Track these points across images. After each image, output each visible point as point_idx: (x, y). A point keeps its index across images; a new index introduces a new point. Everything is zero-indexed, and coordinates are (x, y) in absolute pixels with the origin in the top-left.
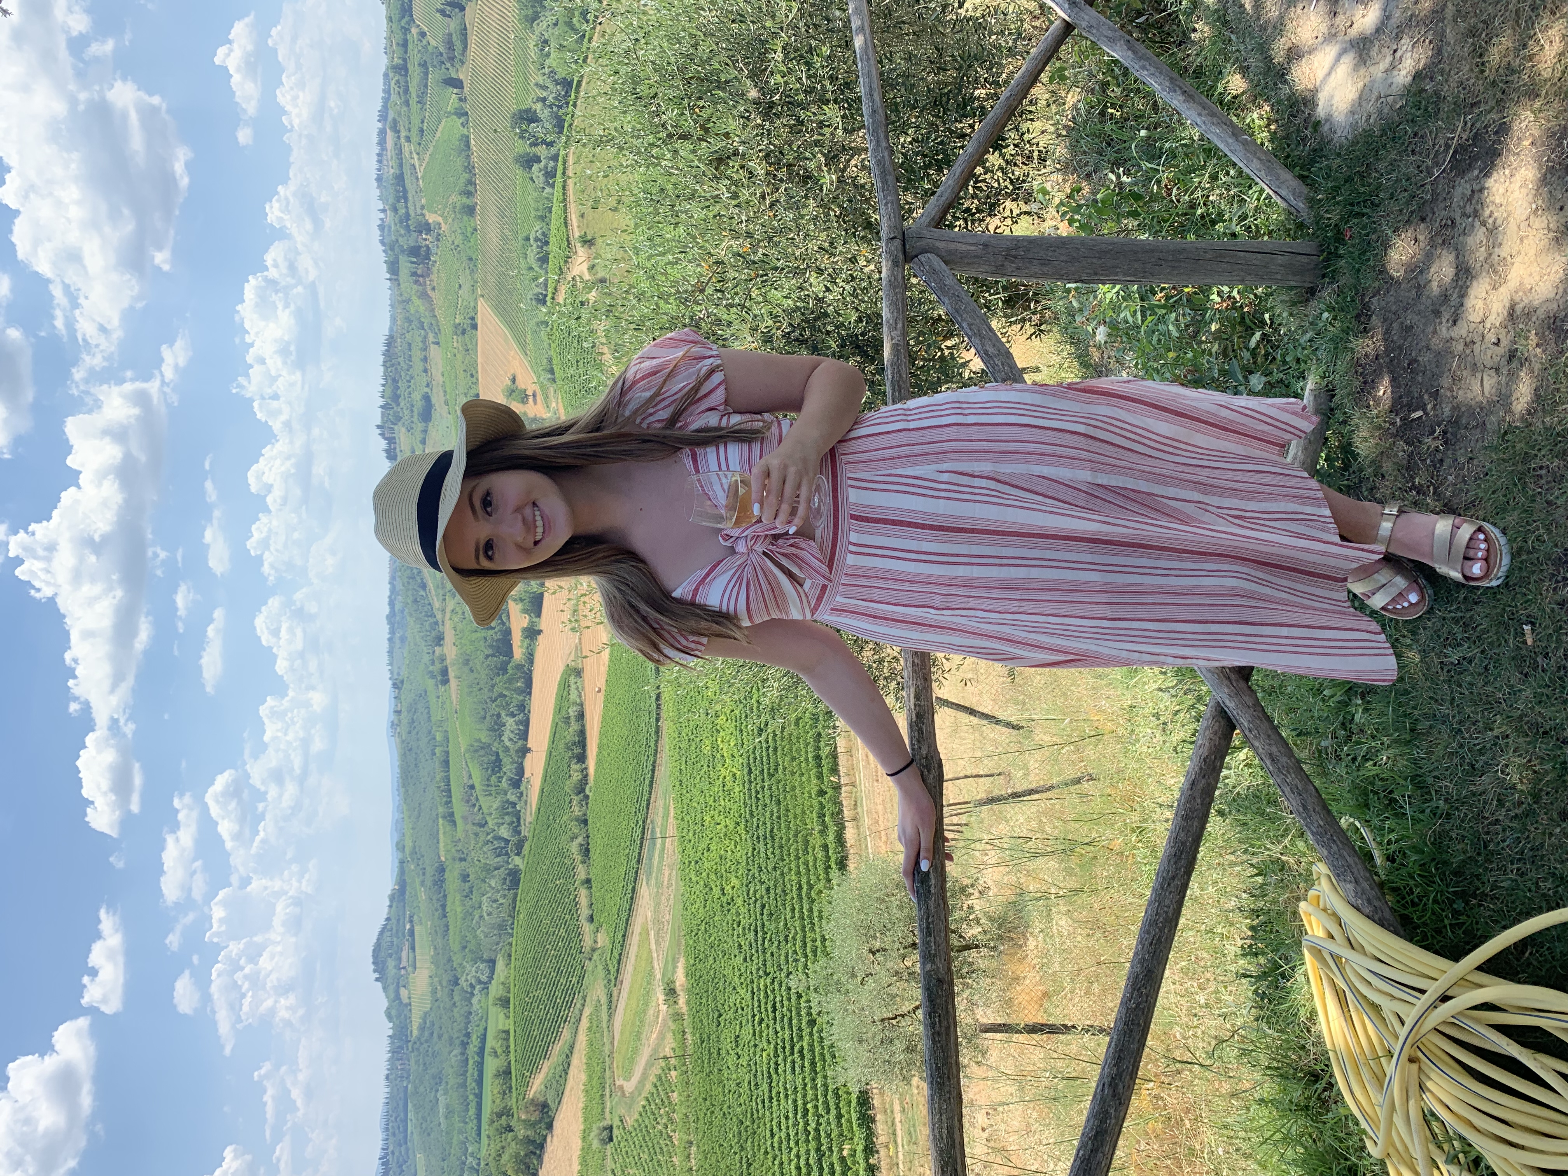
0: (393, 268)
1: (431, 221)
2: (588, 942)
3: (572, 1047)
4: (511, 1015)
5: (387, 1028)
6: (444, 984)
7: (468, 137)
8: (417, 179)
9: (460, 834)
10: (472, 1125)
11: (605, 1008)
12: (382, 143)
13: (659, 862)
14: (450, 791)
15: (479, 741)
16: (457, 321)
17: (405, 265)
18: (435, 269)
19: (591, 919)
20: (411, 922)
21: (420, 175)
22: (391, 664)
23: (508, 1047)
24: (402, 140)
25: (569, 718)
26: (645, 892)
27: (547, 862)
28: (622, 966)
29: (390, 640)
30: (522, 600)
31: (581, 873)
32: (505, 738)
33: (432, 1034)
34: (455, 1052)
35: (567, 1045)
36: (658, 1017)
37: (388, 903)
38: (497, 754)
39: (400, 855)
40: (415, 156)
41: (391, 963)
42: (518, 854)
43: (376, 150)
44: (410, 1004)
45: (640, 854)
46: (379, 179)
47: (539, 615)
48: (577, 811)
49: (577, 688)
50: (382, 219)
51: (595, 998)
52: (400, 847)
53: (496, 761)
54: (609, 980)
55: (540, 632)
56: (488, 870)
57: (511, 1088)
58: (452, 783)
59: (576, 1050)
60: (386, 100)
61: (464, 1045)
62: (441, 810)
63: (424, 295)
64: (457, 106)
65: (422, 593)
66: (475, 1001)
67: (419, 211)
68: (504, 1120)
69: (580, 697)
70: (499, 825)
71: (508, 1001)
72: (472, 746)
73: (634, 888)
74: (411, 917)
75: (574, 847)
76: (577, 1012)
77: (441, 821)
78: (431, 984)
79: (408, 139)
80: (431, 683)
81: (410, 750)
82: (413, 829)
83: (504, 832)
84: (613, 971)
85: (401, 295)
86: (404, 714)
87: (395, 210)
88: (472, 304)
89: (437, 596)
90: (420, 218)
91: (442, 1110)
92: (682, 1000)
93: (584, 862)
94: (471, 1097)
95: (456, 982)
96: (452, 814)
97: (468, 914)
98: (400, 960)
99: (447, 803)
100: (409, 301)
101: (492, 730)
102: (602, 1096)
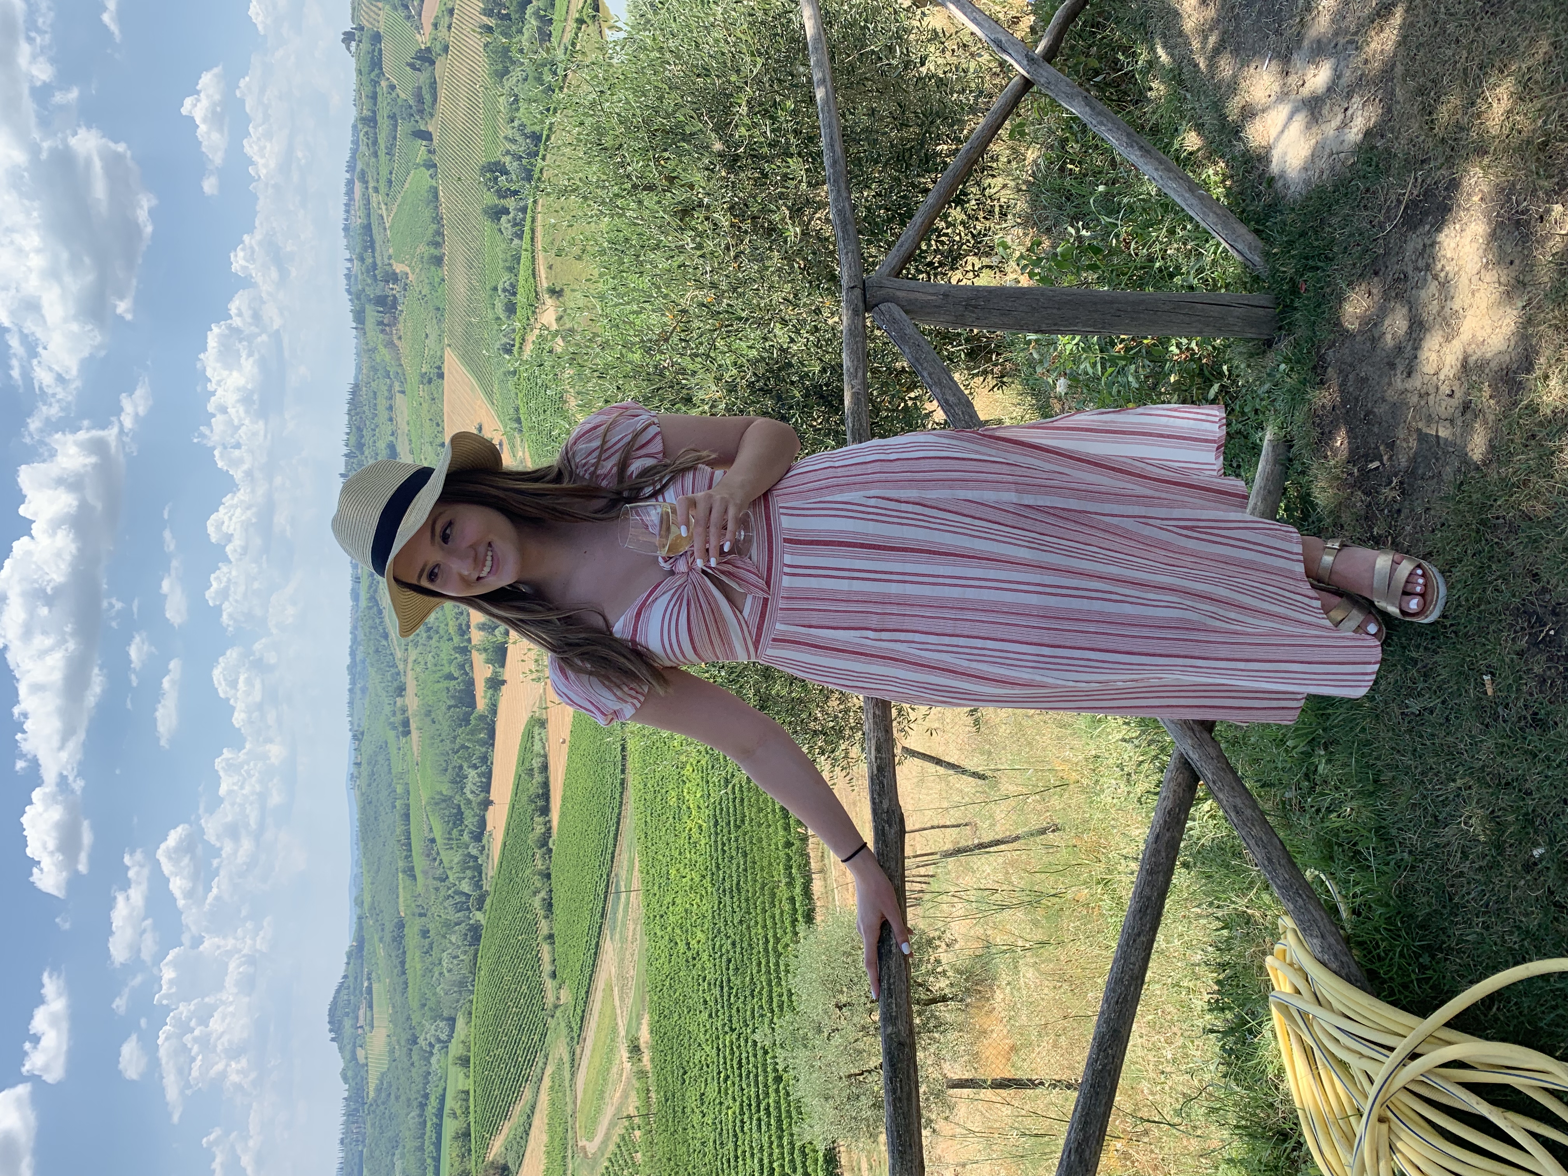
0: (359, 317)
1: (398, 271)
2: (550, 999)
3: (533, 1108)
4: (472, 1074)
5: (342, 1090)
6: (403, 1043)
7: (436, 188)
8: (385, 229)
9: (420, 889)
11: (567, 1066)
12: (350, 192)
13: (624, 916)
14: (410, 844)
15: (441, 793)
16: (424, 370)
17: (372, 314)
18: (401, 319)
19: (554, 975)
20: (369, 979)
21: (387, 225)
22: (351, 715)
23: (468, 1108)
24: (370, 190)
25: (532, 770)
26: (609, 948)
27: (510, 918)
28: (586, 1023)
29: (350, 690)
30: (485, 650)
31: (544, 927)
32: (467, 791)
33: (389, 1095)
34: (412, 1114)
35: (528, 1105)
36: (621, 1076)
37: (345, 960)
38: (459, 806)
39: (359, 911)
40: (383, 207)
41: (347, 1023)
42: (479, 909)
43: (344, 199)
44: (367, 1065)
45: (604, 908)
46: (346, 229)
47: (503, 665)
48: (540, 865)
49: (541, 740)
50: (348, 269)
51: (557, 1056)
52: (359, 902)
53: (456, 815)
54: (573, 1038)
55: (504, 682)
56: (448, 925)
57: (470, 1150)
58: (412, 836)
59: (537, 1111)
60: (354, 152)
61: (422, 1106)
62: (401, 864)
63: (390, 344)
64: (425, 157)
65: (384, 643)
66: (433, 1060)
67: (386, 261)
69: (544, 748)
70: (460, 879)
71: (468, 1060)
72: (433, 798)
73: (598, 943)
74: (369, 974)
75: (537, 902)
76: (539, 1070)
77: (400, 875)
78: (389, 1044)
79: (376, 190)
80: (392, 734)
81: (370, 803)
82: (372, 883)
83: (465, 887)
84: (576, 1028)
85: (367, 344)
86: (364, 765)
87: (362, 259)
88: (439, 354)
89: (400, 645)
90: (387, 268)
92: (646, 1058)
93: (546, 917)
94: (429, 1161)
95: (415, 1042)
96: (412, 869)
97: (428, 971)
98: (357, 1018)
99: (407, 857)
100: (374, 350)
101: (454, 782)
102: (564, 1157)
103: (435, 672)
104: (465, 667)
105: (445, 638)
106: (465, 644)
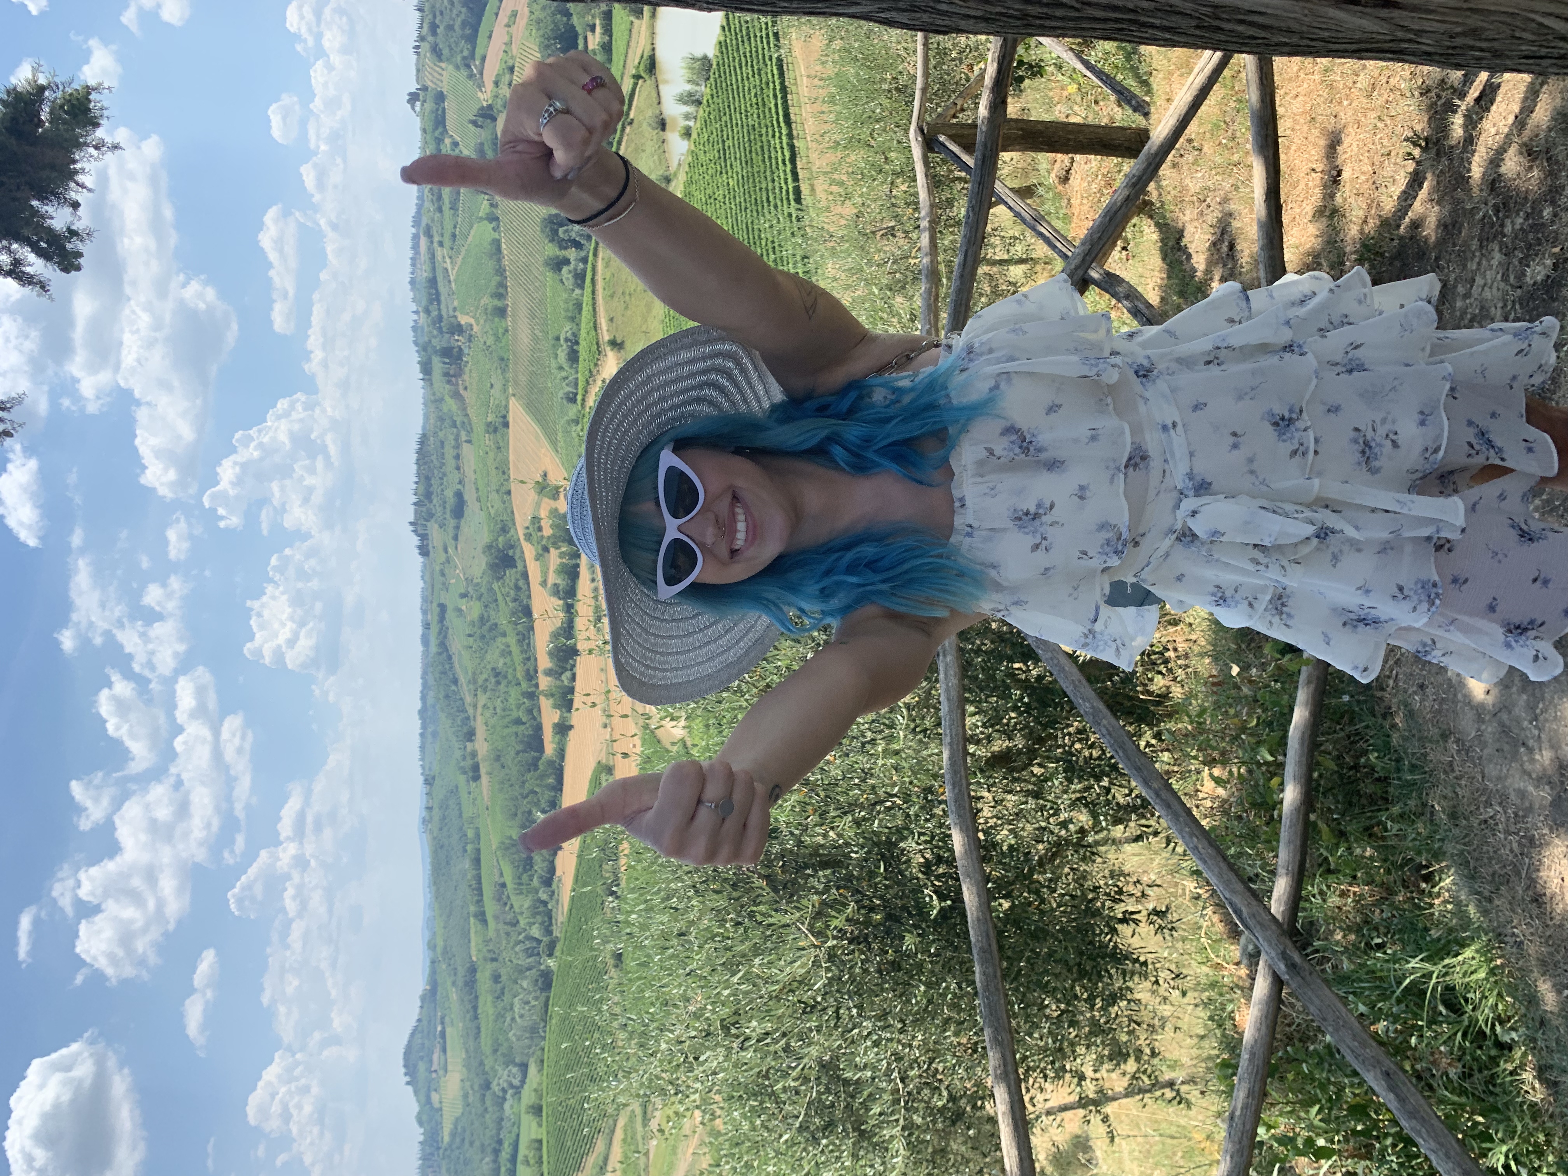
0: (426, 369)
1: (463, 323)
3: (606, 1160)
4: (544, 1124)
5: (418, 1134)
6: (476, 1087)
7: (499, 241)
8: (450, 282)
9: (491, 933)
12: (415, 247)
14: (481, 889)
15: (510, 838)
16: (489, 419)
17: (438, 365)
18: (467, 370)
20: (442, 1023)
21: (452, 278)
22: (422, 759)
23: (541, 1157)
24: (436, 245)
27: (581, 966)
30: (552, 695)
33: (463, 1140)
34: (487, 1159)
35: (601, 1158)
37: (419, 1004)
39: (432, 955)
40: (448, 260)
41: (422, 1066)
42: (550, 955)
43: (410, 253)
44: (441, 1109)
46: (412, 282)
47: (569, 711)
50: (415, 321)
52: (431, 946)
53: (527, 859)
55: (571, 727)
56: (521, 971)
58: (483, 881)
59: (609, 1164)
60: (420, 209)
61: (497, 1152)
62: (472, 909)
63: (456, 395)
64: (488, 212)
65: (454, 688)
66: (507, 1106)
67: (451, 313)
70: (531, 924)
71: (540, 1109)
72: (503, 843)
74: (443, 1018)
76: (610, 1125)
78: (463, 1088)
79: (441, 244)
80: (462, 779)
81: (442, 847)
82: (444, 927)
83: (536, 932)
85: (434, 394)
86: (436, 810)
87: (427, 311)
88: (503, 403)
89: (469, 690)
90: (452, 320)
93: (616, 966)
95: (487, 1086)
96: (483, 914)
97: (500, 1016)
98: (431, 1062)
99: (478, 902)
100: (441, 400)
103: (503, 717)
104: (534, 712)
105: (513, 683)
106: (533, 689)
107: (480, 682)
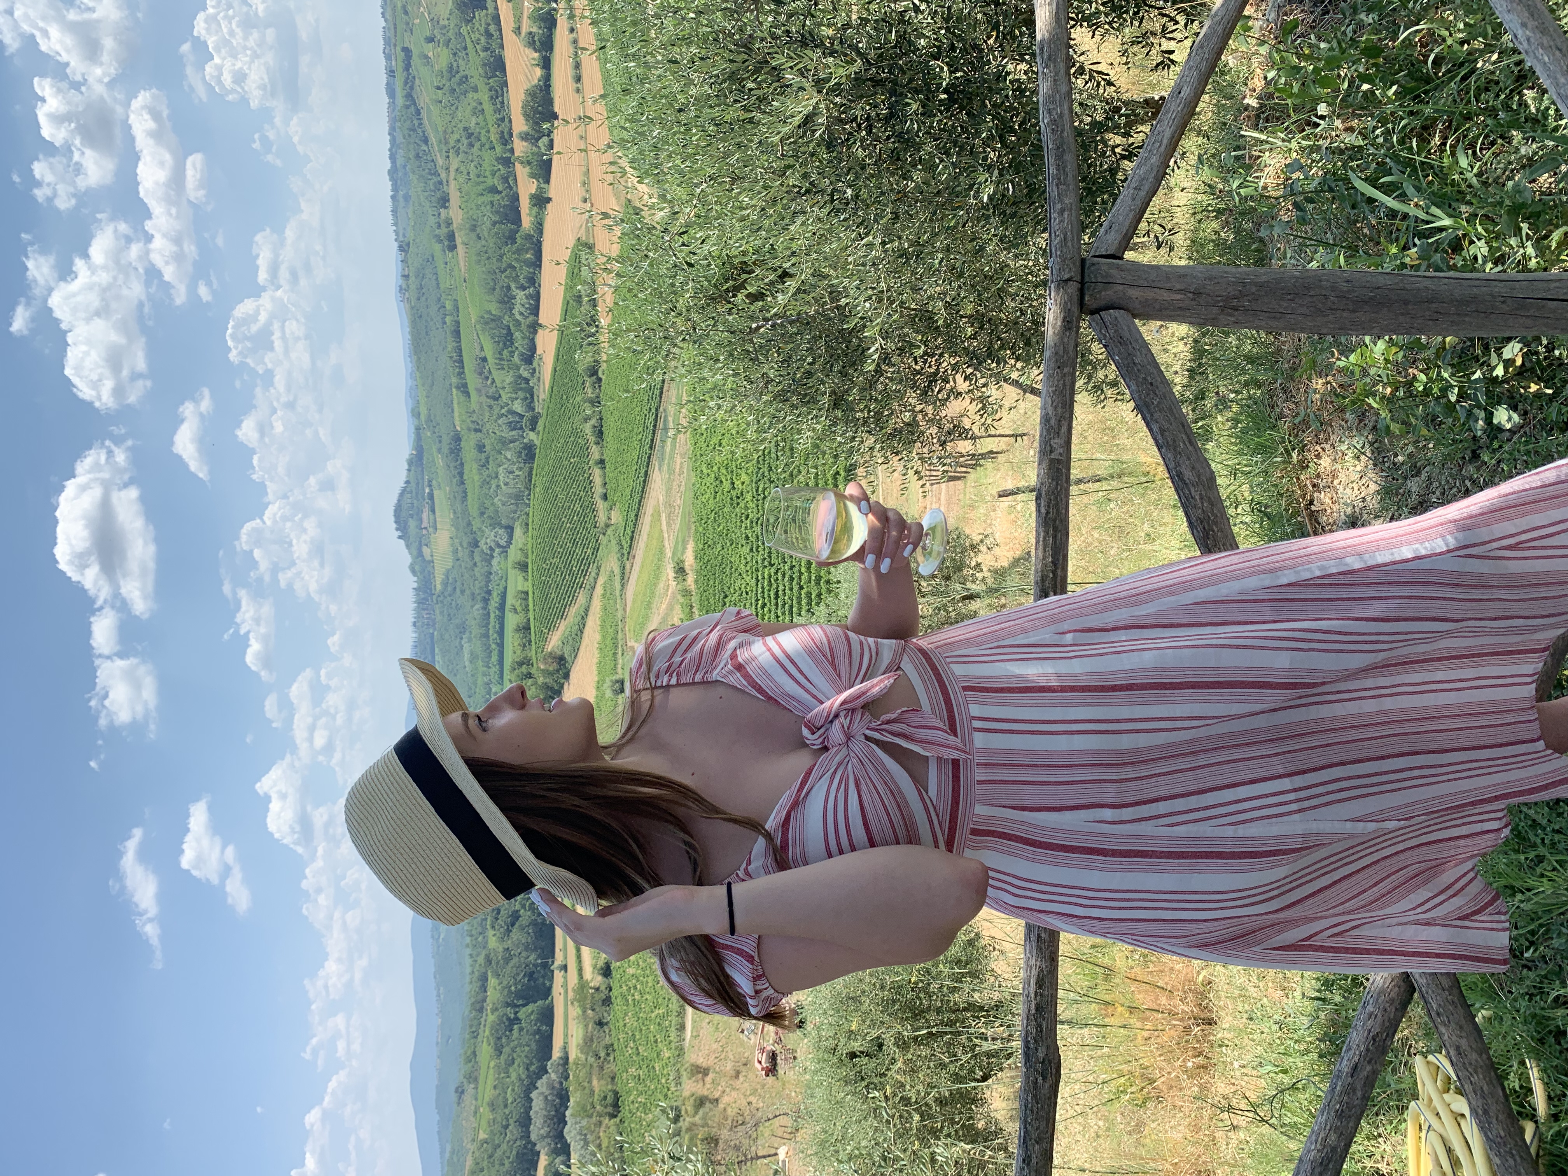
2: (602, 518)
3: (587, 611)
4: (530, 578)
5: (411, 582)
6: (465, 545)
9: (474, 405)
10: (495, 669)
11: (618, 578)
13: (671, 450)
14: (462, 361)
15: (490, 312)
19: (605, 497)
20: (430, 486)
22: (395, 224)
23: (527, 606)
25: (580, 297)
26: (657, 478)
27: (562, 441)
28: (635, 543)
29: (393, 198)
31: (595, 453)
32: (515, 312)
33: (455, 588)
34: (477, 606)
35: (583, 609)
36: (667, 590)
37: (406, 467)
38: (509, 327)
39: (416, 422)
41: (412, 524)
42: (533, 430)
44: (432, 562)
45: (652, 440)
47: (548, 181)
48: (590, 393)
49: (589, 265)
51: (609, 569)
52: (415, 414)
53: (507, 335)
54: (623, 554)
55: (549, 200)
56: (504, 443)
57: (530, 641)
58: (464, 353)
59: (590, 613)
61: (486, 601)
62: (455, 380)
65: (424, 147)
66: (494, 562)
68: (524, 669)
69: (591, 275)
70: (513, 400)
71: (526, 565)
72: (482, 317)
73: (646, 472)
74: (430, 481)
75: (588, 428)
76: (591, 579)
77: (454, 391)
78: (452, 545)
80: (438, 247)
81: (420, 317)
82: (428, 397)
83: (518, 407)
84: (625, 546)
86: (412, 279)
89: (440, 151)
91: (467, 656)
92: (691, 579)
93: (597, 443)
94: (493, 646)
95: (476, 544)
96: (465, 385)
97: (485, 483)
98: (421, 520)
99: (460, 374)
101: (502, 302)
102: (615, 654)
103: (478, 184)
104: (510, 180)
105: (487, 146)
106: (508, 155)
107: (452, 143)
